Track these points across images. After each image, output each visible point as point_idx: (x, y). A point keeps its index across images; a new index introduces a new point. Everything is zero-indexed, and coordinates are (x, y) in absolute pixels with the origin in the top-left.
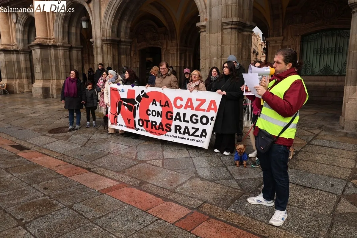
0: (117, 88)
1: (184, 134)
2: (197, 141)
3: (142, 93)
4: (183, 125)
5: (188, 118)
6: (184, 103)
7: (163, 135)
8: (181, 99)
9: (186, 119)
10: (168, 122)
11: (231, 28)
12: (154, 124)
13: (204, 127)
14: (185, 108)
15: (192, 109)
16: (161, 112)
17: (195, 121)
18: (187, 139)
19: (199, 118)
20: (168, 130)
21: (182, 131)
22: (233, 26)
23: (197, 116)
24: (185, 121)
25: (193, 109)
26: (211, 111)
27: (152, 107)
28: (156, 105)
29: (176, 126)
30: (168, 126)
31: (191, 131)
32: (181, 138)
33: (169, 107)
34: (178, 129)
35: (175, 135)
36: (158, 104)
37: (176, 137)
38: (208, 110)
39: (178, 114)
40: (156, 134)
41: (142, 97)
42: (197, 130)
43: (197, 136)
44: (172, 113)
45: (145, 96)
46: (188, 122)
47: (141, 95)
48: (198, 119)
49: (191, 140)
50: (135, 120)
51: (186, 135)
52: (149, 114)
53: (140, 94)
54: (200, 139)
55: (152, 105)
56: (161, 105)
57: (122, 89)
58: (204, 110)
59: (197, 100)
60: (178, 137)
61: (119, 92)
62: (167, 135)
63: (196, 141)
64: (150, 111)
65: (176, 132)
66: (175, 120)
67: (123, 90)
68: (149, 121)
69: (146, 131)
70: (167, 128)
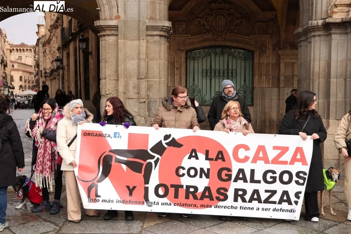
0: (101, 132)
1: (250, 201)
2: (274, 210)
3: (165, 139)
4: (250, 188)
5: (258, 176)
6: (251, 154)
7: (211, 207)
8: (247, 148)
9: (256, 178)
10: (223, 184)
11: (161, 36)
12: (192, 190)
13: (286, 187)
14: (254, 161)
15: (265, 163)
16: (208, 170)
17: (272, 180)
18: (255, 209)
19: (277, 175)
20: (222, 197)
21: (247, 197)
22: (162, 33)
23: (274, 172)
24: (253, 181)
25: (267, 161)
26: (296, 163)
27: (187, 163)
28: (197, 158)
29: (236, 190)
30: (222, 191)
31: (264, 196)
32: (245, 208)
33: (223, 160)
34: (239, 195)
35: (235, 204)
36: (201, 156)
37: (236, 208)
38: (292, 162)
39: (241, 171)
40: (195, 206)
41: (166, 146)
42: (274, 192)
43: (274, 203)
44: (229, 170)
45: (174, 143)
46: (259, 182)
47: (164, 143)
48: (276, 177)
49: (263, 209)
50: (148, 187)
51: (255, 203)
52: (181, 174)
53: (161, 141)
54: (278, 206)
55: (190, 158)
56: (207, 158)
57: (115, 134)
58: (285, 163)
59: (275, 148)
60: (239, 208)
61: (108, 139)
62: (219, 207)
63: (271, 210)
64: (184, 169)
65: (236, 200)
66: (235, 181)
67: (117, 135)
68: (182, 186)
69: (172, 204)
70: (218, 195)
